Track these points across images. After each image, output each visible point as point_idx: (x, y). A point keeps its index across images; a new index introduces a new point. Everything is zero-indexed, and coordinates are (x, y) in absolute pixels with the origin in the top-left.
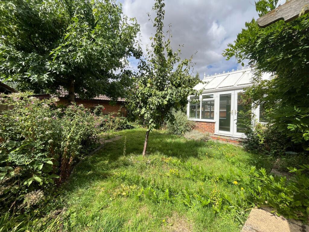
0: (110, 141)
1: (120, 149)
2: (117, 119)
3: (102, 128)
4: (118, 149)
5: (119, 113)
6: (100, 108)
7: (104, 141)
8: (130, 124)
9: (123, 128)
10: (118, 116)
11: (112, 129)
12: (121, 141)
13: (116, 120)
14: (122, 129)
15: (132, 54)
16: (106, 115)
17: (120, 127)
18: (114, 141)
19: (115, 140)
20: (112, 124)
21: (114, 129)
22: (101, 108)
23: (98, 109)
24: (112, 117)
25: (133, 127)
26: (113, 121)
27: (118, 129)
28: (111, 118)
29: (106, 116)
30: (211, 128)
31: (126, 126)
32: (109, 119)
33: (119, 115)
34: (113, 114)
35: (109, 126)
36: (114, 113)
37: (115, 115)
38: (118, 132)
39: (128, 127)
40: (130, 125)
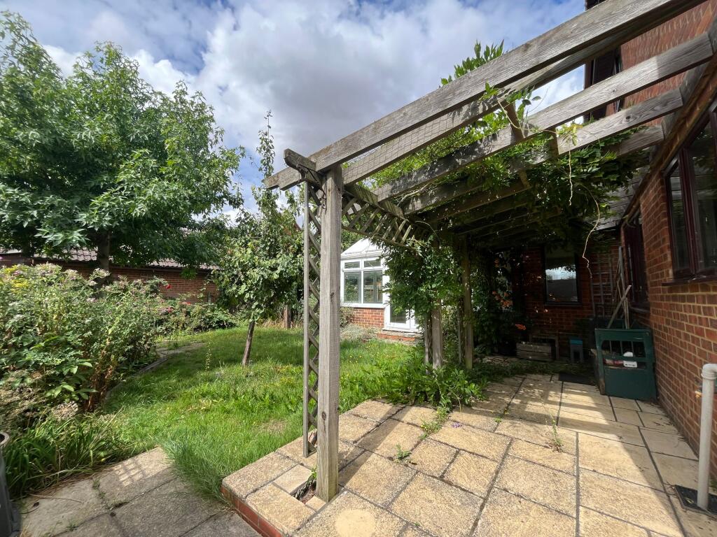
0: (178, 351)
1: (200, 362)
2: (197, 308)
3: (160, 327)
4: (197, 362)
5: (202, 295)
6: (157, 284)
7: (166, 352)
8: (226, 318)
9: (210, 326)
10: (199, 302)
11: (183, 328)
12: (203, 350)
13: (194, 310)
14: (206, 329)
15: (227, 202)
16: (171, 298)
17: (202, 325)
18: (189, 351)
19: (190, 349)
20: (183, 318)
21: (189, 328)
22: (160, 284)
23: (152, 287)
24: (184, 303)
25: (232, 325)
26: (188, 313)
27: (198, 329)
28: (183, 306)
29: (169, 301)
30: (379, 319)
31: (217, 322)
32: (177, 307)
33: (202, 298)
34: (187, 298)
35: (178, 323)
36: (189, 296)
37: (193, 300)
38: (198, 336)
39: (221, 324)
40: (226, 321)
